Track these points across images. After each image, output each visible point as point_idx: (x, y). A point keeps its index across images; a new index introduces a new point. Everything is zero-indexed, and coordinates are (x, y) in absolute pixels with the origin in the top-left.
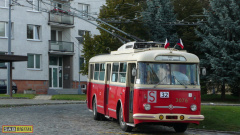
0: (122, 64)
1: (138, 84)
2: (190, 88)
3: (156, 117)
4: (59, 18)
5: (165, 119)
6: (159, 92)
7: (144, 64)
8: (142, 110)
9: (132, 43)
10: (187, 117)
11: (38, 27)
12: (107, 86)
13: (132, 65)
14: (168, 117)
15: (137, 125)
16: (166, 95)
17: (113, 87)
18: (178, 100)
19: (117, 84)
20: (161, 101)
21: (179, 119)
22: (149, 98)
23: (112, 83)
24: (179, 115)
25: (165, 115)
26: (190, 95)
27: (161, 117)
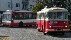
2: (65, 20)
4: (25, 1)
5: (56, 31)
6: (54, 21)
8: (48, 28)
10: (64, 30)
11: (19, 4)
14: (57, 30)
16: (57, 22)
18: (61, 24)
21: (61, 30)
24: (61, 29)
25: (56, 29)
26: (65, 22)
27: (55, 30)
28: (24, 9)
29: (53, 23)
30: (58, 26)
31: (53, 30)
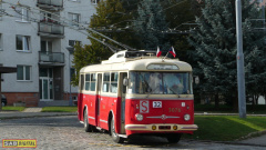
0: (113, 74)
1: (129, 95)
2: (183, 97)
4: (49, 28)
5: (157, 130)
6: (151, 101)
7: (136, 73)
8: (133, 121)
9: (124, 52)
10: (180, 127)
11: (28, 38)
12: (98, 96)
13: (124, 75)
14: (160, 128)
15: (129, 137)
16: (159, 105)
17: (105, 98)
19: (109, 94)
20: (154, 111)
21: (172, 129)
22: (142, 108)
23: (103, 93)
24: (172, 125)
25: (157, 125)
26: (183, 104)
27: (154, 128)
28: (45, 58)
29: (147, 105)
30: (163, 116)
31: (149, 127)
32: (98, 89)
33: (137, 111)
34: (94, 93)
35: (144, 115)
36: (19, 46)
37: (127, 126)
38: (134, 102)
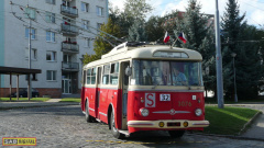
0: (113, 66)
1: (132, 86)
2: (194, 89)
3: (155, 124)
5: (166, 127)
6: (158, 94)
8: (137, 116)
10: (191, 123)
11: (54, 53)
12: (97, 89)
13: (125, 64)
14: (169, 124)
15: (131, 134)
16: (167, 98)
17: (104, 90)
18: (181, 104)
19: (109, 86)
20: (161, 105)
21: (182, 126)
22: (147, 102)
23: (103, 86)
24: (182, 122)
25: (166, 122)
26: (194, 97)
27: (160, 124)
28: (66, 66)
29: (154, 98)
30: (172, 111)
32: (98, 82)
33: (142, 105)
34: (94, 86)
35: (150, 110)
36: (49, 58)
37: (129, 122)
38: (138, 95)
